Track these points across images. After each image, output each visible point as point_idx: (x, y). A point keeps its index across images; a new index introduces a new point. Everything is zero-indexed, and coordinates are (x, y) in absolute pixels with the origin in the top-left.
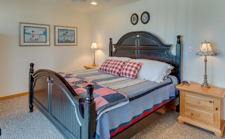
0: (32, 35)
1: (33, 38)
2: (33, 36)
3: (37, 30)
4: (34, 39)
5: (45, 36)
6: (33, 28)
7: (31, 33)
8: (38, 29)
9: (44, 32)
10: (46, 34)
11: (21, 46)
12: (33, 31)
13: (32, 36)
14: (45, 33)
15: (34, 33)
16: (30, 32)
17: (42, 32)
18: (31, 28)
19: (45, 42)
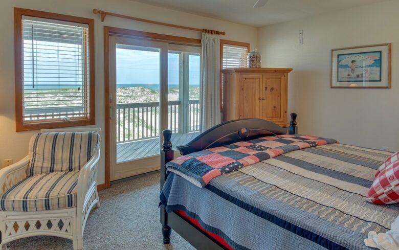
0: (351, 67)
1: (353, 73)
2: (353, 70)
3: (360, 59)
4: (354, 75)
5: (379, 68)
6: (354, 56)
7: (350, 64)
8: (362, 55)
9: (375, 60)
10: (379, 65)
11: (332, 87)
12: (353, 62)
13: (350, 69)
14: (379, 63)
15: (355, 64)
16: (347, 64)
17: (372, 60)
18: (350, 56)
19: (379, 79)
